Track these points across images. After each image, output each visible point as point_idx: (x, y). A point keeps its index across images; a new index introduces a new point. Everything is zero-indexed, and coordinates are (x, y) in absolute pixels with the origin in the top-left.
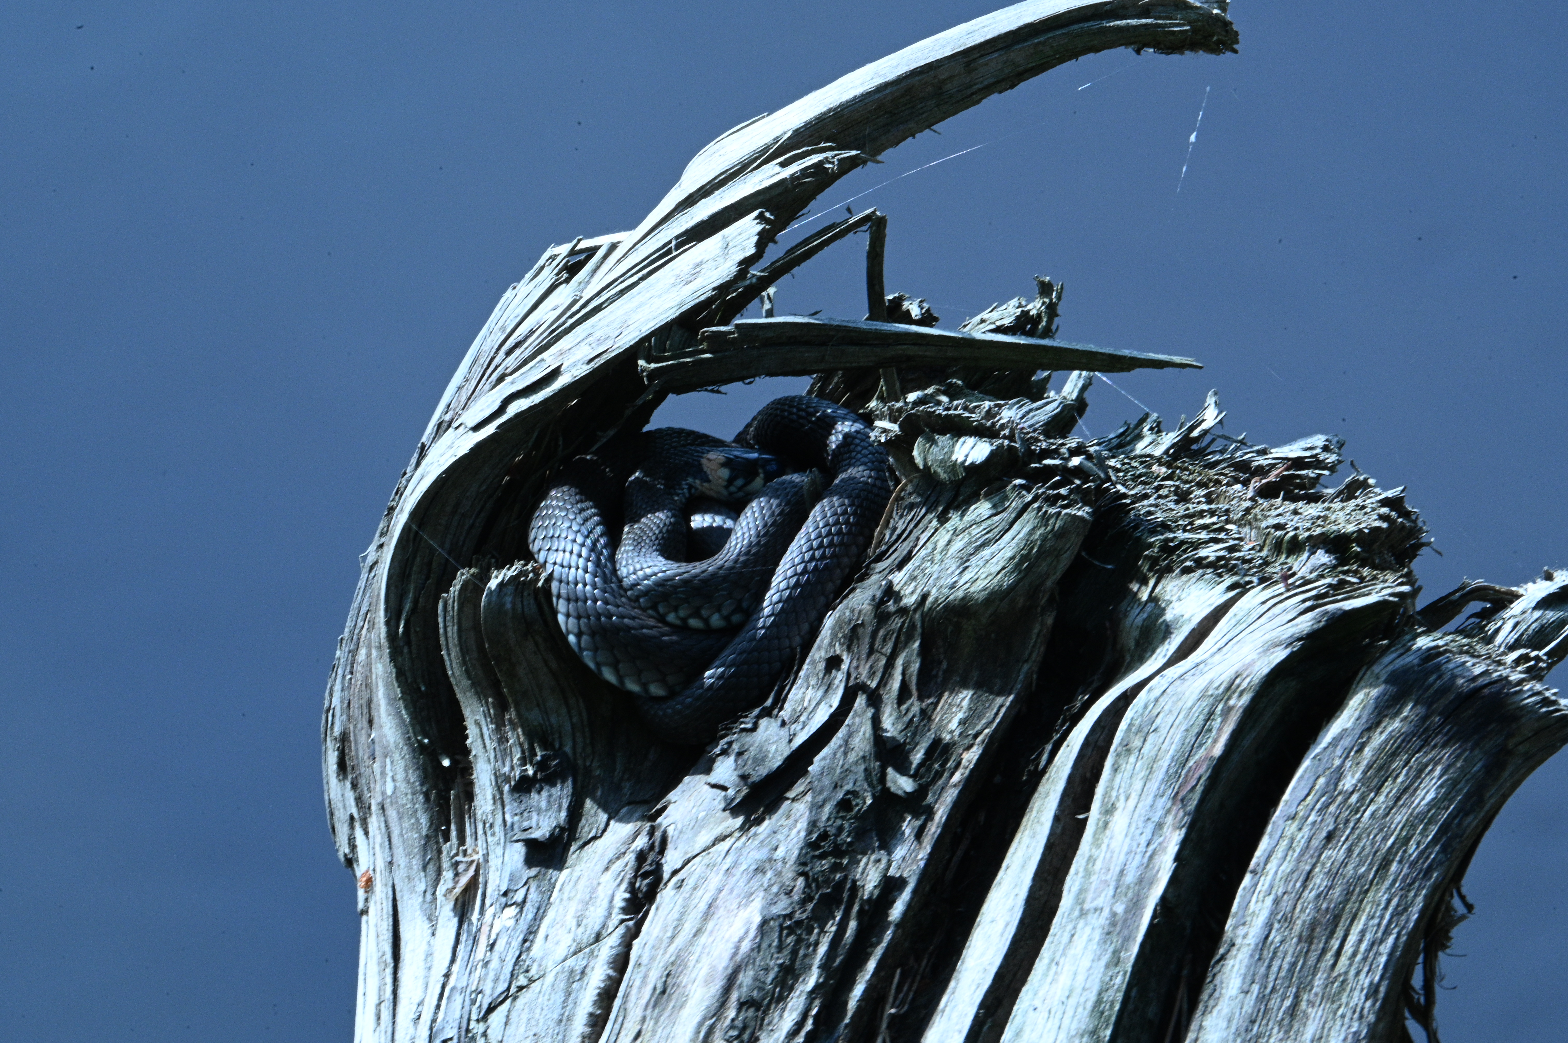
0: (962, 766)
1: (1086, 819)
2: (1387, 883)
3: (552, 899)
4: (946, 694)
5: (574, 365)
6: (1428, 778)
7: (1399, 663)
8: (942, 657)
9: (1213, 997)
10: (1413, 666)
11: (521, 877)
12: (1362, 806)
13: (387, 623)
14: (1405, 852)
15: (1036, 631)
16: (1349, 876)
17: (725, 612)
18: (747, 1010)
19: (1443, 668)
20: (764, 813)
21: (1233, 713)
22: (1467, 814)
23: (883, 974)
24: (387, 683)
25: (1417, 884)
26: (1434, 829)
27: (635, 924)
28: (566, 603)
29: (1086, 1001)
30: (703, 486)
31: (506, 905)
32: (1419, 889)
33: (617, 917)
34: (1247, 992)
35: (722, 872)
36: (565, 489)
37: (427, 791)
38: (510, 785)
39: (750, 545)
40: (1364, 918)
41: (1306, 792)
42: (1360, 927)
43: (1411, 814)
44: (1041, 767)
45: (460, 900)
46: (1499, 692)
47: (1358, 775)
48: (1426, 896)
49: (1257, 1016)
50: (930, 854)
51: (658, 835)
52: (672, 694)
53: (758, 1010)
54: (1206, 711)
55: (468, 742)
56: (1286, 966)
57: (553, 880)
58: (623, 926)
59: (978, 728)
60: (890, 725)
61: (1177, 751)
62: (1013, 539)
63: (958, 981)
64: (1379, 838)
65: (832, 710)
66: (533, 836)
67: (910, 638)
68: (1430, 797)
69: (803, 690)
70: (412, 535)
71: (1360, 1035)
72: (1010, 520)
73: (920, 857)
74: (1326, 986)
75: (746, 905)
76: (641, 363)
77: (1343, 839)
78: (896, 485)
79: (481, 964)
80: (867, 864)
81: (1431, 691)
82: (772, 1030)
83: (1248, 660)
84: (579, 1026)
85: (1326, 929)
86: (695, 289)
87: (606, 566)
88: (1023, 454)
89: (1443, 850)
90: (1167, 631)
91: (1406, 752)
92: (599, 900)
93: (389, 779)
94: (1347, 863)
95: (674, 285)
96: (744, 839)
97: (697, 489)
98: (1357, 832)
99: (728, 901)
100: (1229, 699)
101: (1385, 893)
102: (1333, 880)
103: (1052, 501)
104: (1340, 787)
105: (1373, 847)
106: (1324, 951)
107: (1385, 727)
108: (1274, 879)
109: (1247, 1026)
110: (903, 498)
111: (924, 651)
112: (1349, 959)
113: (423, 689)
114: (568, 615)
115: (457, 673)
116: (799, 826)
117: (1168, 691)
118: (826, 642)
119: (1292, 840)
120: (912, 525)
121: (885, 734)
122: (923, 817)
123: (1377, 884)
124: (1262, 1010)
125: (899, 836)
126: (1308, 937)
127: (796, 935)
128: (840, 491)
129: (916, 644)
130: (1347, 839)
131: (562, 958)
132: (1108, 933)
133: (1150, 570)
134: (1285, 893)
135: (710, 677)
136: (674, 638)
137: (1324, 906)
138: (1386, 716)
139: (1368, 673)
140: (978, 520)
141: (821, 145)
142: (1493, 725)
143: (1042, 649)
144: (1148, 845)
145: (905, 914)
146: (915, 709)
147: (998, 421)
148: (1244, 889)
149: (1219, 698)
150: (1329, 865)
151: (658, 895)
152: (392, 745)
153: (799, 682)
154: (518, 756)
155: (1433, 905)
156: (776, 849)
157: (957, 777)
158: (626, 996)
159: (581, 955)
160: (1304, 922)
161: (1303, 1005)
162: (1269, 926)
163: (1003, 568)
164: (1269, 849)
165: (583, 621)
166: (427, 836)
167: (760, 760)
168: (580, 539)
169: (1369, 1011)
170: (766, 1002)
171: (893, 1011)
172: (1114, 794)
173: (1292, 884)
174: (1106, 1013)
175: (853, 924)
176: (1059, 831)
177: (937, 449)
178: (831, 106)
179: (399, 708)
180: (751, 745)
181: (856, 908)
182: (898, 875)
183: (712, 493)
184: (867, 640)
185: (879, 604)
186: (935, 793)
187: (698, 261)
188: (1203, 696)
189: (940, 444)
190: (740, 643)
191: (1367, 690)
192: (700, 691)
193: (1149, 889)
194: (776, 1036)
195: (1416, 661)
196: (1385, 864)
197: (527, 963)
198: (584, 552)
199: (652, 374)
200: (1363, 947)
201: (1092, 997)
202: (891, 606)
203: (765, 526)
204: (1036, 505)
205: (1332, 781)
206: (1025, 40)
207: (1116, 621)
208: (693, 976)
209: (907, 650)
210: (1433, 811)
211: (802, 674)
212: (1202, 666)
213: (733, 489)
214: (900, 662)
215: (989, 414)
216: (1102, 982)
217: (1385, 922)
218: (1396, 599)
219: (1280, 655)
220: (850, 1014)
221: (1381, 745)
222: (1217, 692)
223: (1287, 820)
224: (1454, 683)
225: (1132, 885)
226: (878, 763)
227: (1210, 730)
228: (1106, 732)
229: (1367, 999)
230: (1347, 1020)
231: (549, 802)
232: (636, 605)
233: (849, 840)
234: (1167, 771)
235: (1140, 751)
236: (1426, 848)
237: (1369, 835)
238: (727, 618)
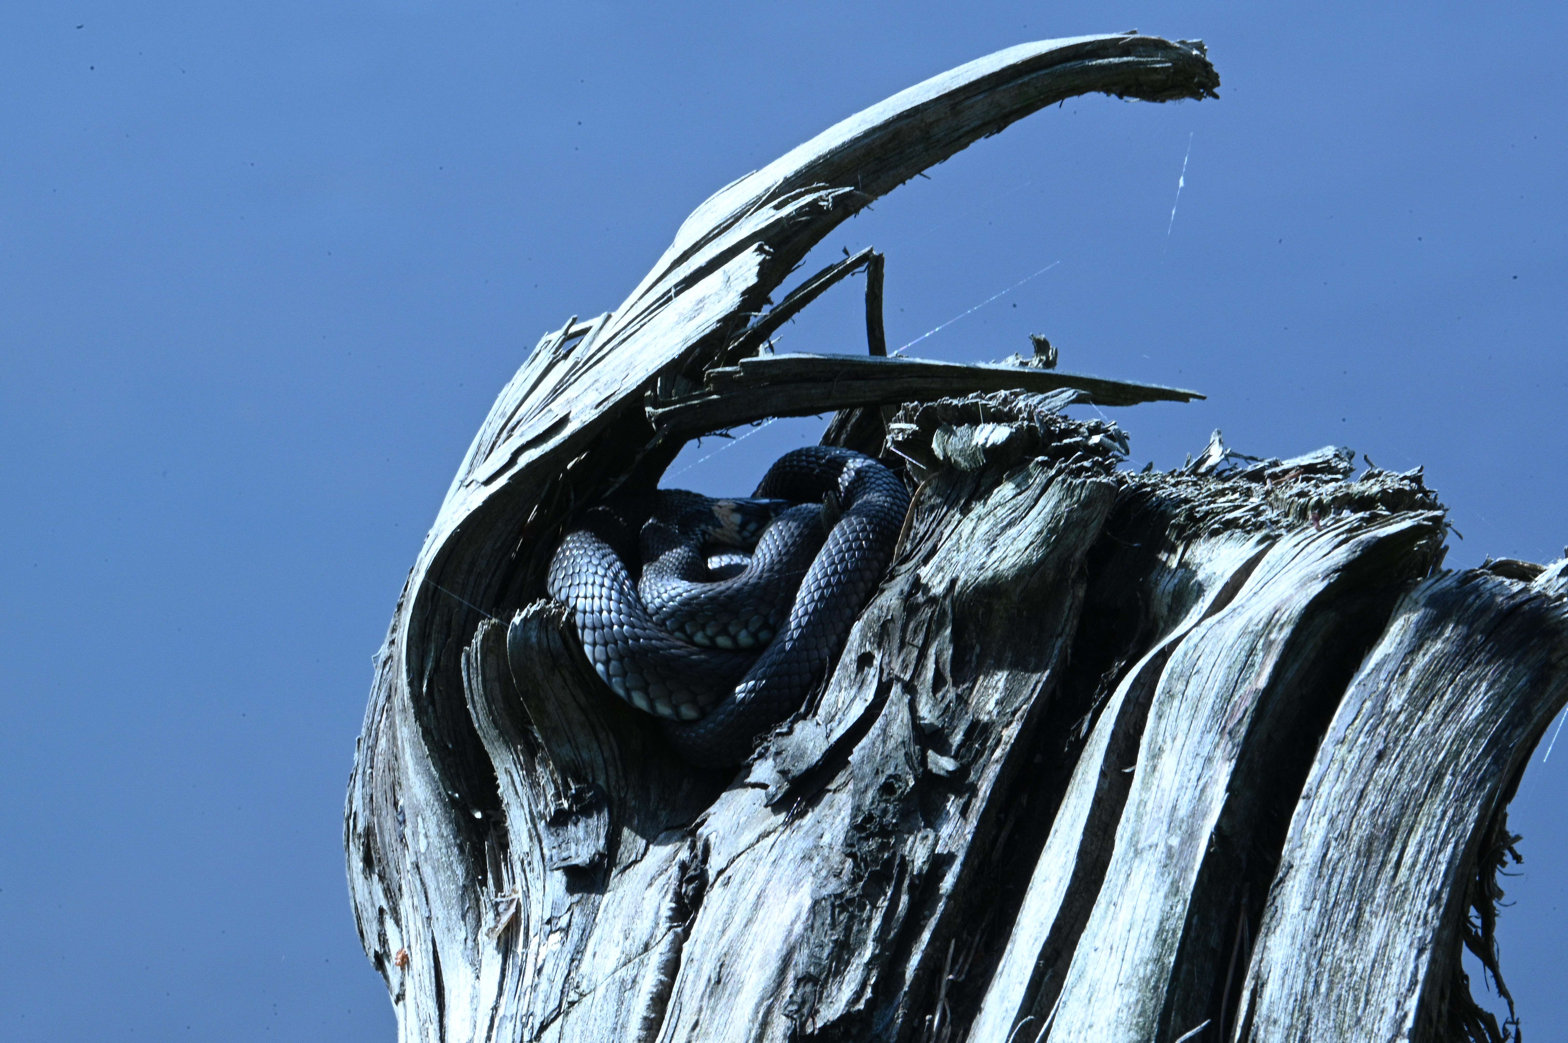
0: (1003, 742)
1: (1133, 773)
2: (1441, 796)
3: (597, 920)
4: (981, 678)
5: (582, 411)
6: (1474, 696)
7: (1437, 587)
8: (974, 641)
9: (1275, 919)
10: (1451, 589)
11: (563, 904)
12: (1410, 724)
13: (410, 684)
14: (1457, 765)
15: (1068, 604)
16: (1402, 791)
17: (752, 628)
18: (804, 986)
19: (1482, 588)
20: (806, 806)
21: (1274, 646)
22: (1515, 727)
23: (938, 944)
24: (414, 742)
25: (1471, 795)
26: (1484, 742)
27: (683, 930)
28: (591, 632)
29: (1148, 931)
30: (715, 532)
31: (551, 932)
32: (1474, 799)
33: (664, 925)
34: (1309, 909)
35: (769, 864)
36: (581, 533)
37: (461, 843)
38: (546, 821)
39: (772, 562)
40: (1421, 830)
41: (1353, 717)
42: (1418, 837)
43: (1460, 728)
44: (1082, 734)
45: (502, 940)
46: (1539, 608)
47: (1404, 696)
48: (1481, 806)
49: (1321, 930)
50: (976, 828)
51: (700, 844)
52: (703, 715)
53: (815, 984)
54: (1247, 647)
55: (499, 792)
56: (1346, 881)
57: (596, 903)
58: (671, 933)
59: (1016, 705)
60: (927, 712)
61: (1221, 688)
62: (1039, 514)
63: (1014, 942)
64: (1430, 753)
65: (868, 704)
66: (574, 862)
67: (941, 626)
68: (1477, 712)
69: (835, 694)
70: (430, 594)
71: (1425, 940)
72: (1035, 497)
73: (967, 831)
74: (1388, 897)
75: (796, 892)
76: (648, 409)
77: (1394, 757)
78: (915, 490)
79: (529, 989)
80: (914, 842)
81: (1471, 611)
82: (831, 1002)
83: (1285, 597)
84: (634, 1029)
85: (1384, 843)
86: (700, 323)
87: (629, 594)
88: (1043, 435)
89: (1495, 761)
90: (1200, 590)
91: (1451, 671)
92: (645, 913)
93: (422, 837)
94: (1399, 780)
95: (678, 323)
96: (788, 831)
97: (710, 535)
98: (1407, 749)
99: (777, 891)
100: (1270, 633)
101: (1440, 805)
102: (1387, 797)
103: (1077, 473)
104: (1387, 709)
105: (1424, 763)
106: (1383, 864)
107: (1428, 649)
108: (1327, 800)
109: (1312, 941)
110: (923, 503)
111: (955, 638)
112: (1409, 869)
113: (450, 746)
114: (594, 644)
115: (484, 724)
116: (843, 813)
117: (1208, 635)
118: (856, 644)
119: (1343, 762)
120: (934, 526)
121: (922, 722)
122: (967, 795)
123: (1432, 796)
124: (1326, 924)
125: (944, 816)
126: (1367, 851)
127: (848, 911)
128: (858, 513)
129: (948, 631)
130: (1398, 756)
131: (613, 970)
132: (1165, 866)
133: (1177, 538)
134: (1339, 813)
135: (740, 692)
136: (703, 656)
137: (1380, 821)
138: (1428, 638)
139: (1407, 600)
140: (1002, 501)
141: (814, 185)
142: (1535, 640)
143: (1075, 622)
144: (1199, 779)
145: (956, 886)
146: (951, 695)
147: (1015, 406)
148: (1298, 814)
149: (1259, 634)
150: (1381, 782)
151: (705, 898)
152: (423, 803)
153: (831, 687)
154: (553, 792)
155: (1490, 813)
156: (821, 837)
157: (998, 753)
158: (680, 992)
159: (631, 965)
160: (1361, 837)
161: (1367, 916)
162: (1327, 845)
163: (1032, 543)
164: (1321, 772)
165: (611, 646)
166: (464, 886)
167: (800, 755)
168: (601, 572)
169: (1433, 917)
170: (823, 976)
171: (951, 977)
172: (1160, 739)
173: (1346, 802)
174: (1169, 941)
175: (904, 899)
176: (1106, 786)
177: (957, 439)
178: (821, 153)
179: (427, 765)
180: (790, 746)
181: (907, 882)
182: (945, 852)
183: (726, 539)
184: (897, 635)
185: (907, 598)
186: (977, 771)
187: (701, 297)
188: (1243, 633)
189: (958, 434)
190: (769, 656)
191: (1406, 616)
192: (732, 706)
193: (1203, 820)
194: (836, 1007)
195: (1454, 584)
196: (1438, 777)
197: (576, 980)
198: (607, 582)
199: (660, 419)
200: (1422, 857)
201: (1154, 927)
202: (920, 598)
203: (786, 545)
204: (1060, 478)
205: (1379, 704)
206: (1008, 82)
207: (1147, 593)
208: (747, 963)
209: (939, 639)
210: (1481, 725)
211: (833, 680)
212: (1240, 609)
213: (746, 534)
214: (932, 651)
215: (1005, 401)
216: (1162, 911)
217: (1442, 832)
218: (1430, 523)
219: (1318, 587)
220: (908, 983)
221: (1424, 666)
222: (1257, 628)
223: (1337, 744)
224: (1493, 601)
225: (1185, 819)
226: (918, 747)
227: (1253, 665)
228: (1146, 688)
229: (1429, 905)
230: (1411, 927)
231: (586, 832)
232: (663, 628)
233: (894, 821)
234: (1213, 708)
235: (1183, 694)
236: (1478, 760)
237: (1419, 752)
238: (754, 635)
